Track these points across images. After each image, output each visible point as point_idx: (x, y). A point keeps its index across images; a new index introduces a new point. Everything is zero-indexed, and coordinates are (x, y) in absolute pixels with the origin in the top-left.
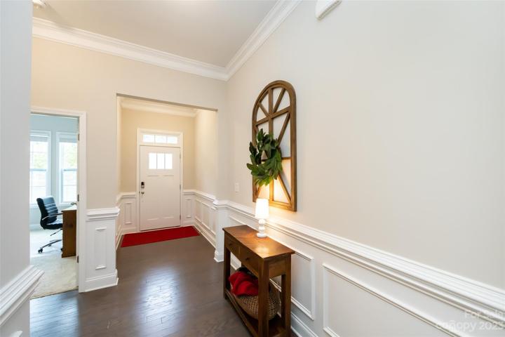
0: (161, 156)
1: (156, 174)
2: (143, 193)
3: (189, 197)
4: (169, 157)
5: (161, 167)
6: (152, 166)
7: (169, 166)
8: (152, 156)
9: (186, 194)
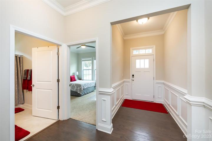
0: (142, 61)
1: (140, 70)
2: (133, 80)
3: (159, 85)
4: (147, 61)
5: (142, 67)
6: (138, 66)
7: (147, 66)
8: (138, 61)
9: (158, 83)
